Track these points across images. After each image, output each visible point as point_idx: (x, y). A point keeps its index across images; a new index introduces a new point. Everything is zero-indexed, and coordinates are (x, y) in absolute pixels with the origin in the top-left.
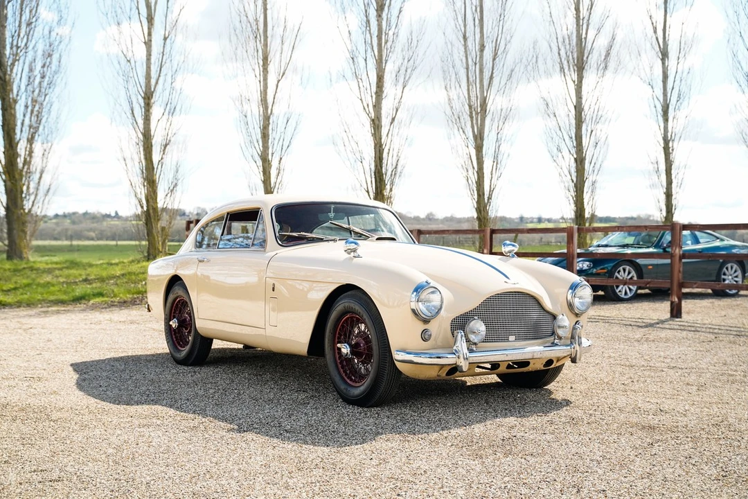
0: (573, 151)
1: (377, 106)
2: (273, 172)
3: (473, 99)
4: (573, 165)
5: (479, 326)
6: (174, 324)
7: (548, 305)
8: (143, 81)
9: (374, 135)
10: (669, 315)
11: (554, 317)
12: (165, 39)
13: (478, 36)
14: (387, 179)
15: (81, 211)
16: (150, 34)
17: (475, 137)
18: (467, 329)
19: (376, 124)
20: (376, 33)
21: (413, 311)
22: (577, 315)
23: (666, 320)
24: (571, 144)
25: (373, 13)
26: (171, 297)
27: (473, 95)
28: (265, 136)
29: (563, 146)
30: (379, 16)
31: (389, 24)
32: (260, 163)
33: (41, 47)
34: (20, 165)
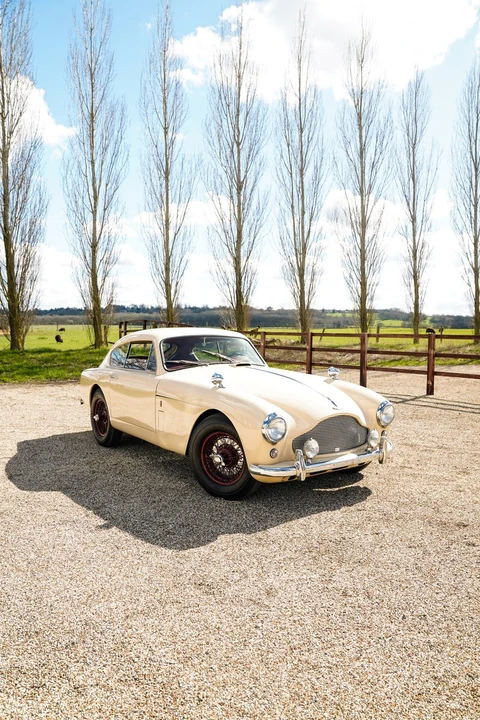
0: (359, 277)
1: (238, 249)
2: (173, 292)
3: (298, 244)
4: (359, 286)
5: (313, 444)
6: (96, 418)
7: (364, 422)
8: (91, 236)
9: (236, 269)
10: (425, 392)
11: (367, 430)
12: (105, 210)
13: (301, 206)
14: (244, 295)
15: (65, 307)
16: (95, 207)
17: (299, 269)
18: (305, 447)
19: (237, 261)
20: (236, 205)
21: (264, 435)
22: (383, 427)
23: (424, 397)
24: (358, 274)
25: (235, 191)
26: (94, 399)
27: (298, 242)
28: (167, 269)
29: (353, 274)
30: (239, 193)
31: (245, 197)
32: (164, 286)
33: (29, 217)
34: (17, 291)
